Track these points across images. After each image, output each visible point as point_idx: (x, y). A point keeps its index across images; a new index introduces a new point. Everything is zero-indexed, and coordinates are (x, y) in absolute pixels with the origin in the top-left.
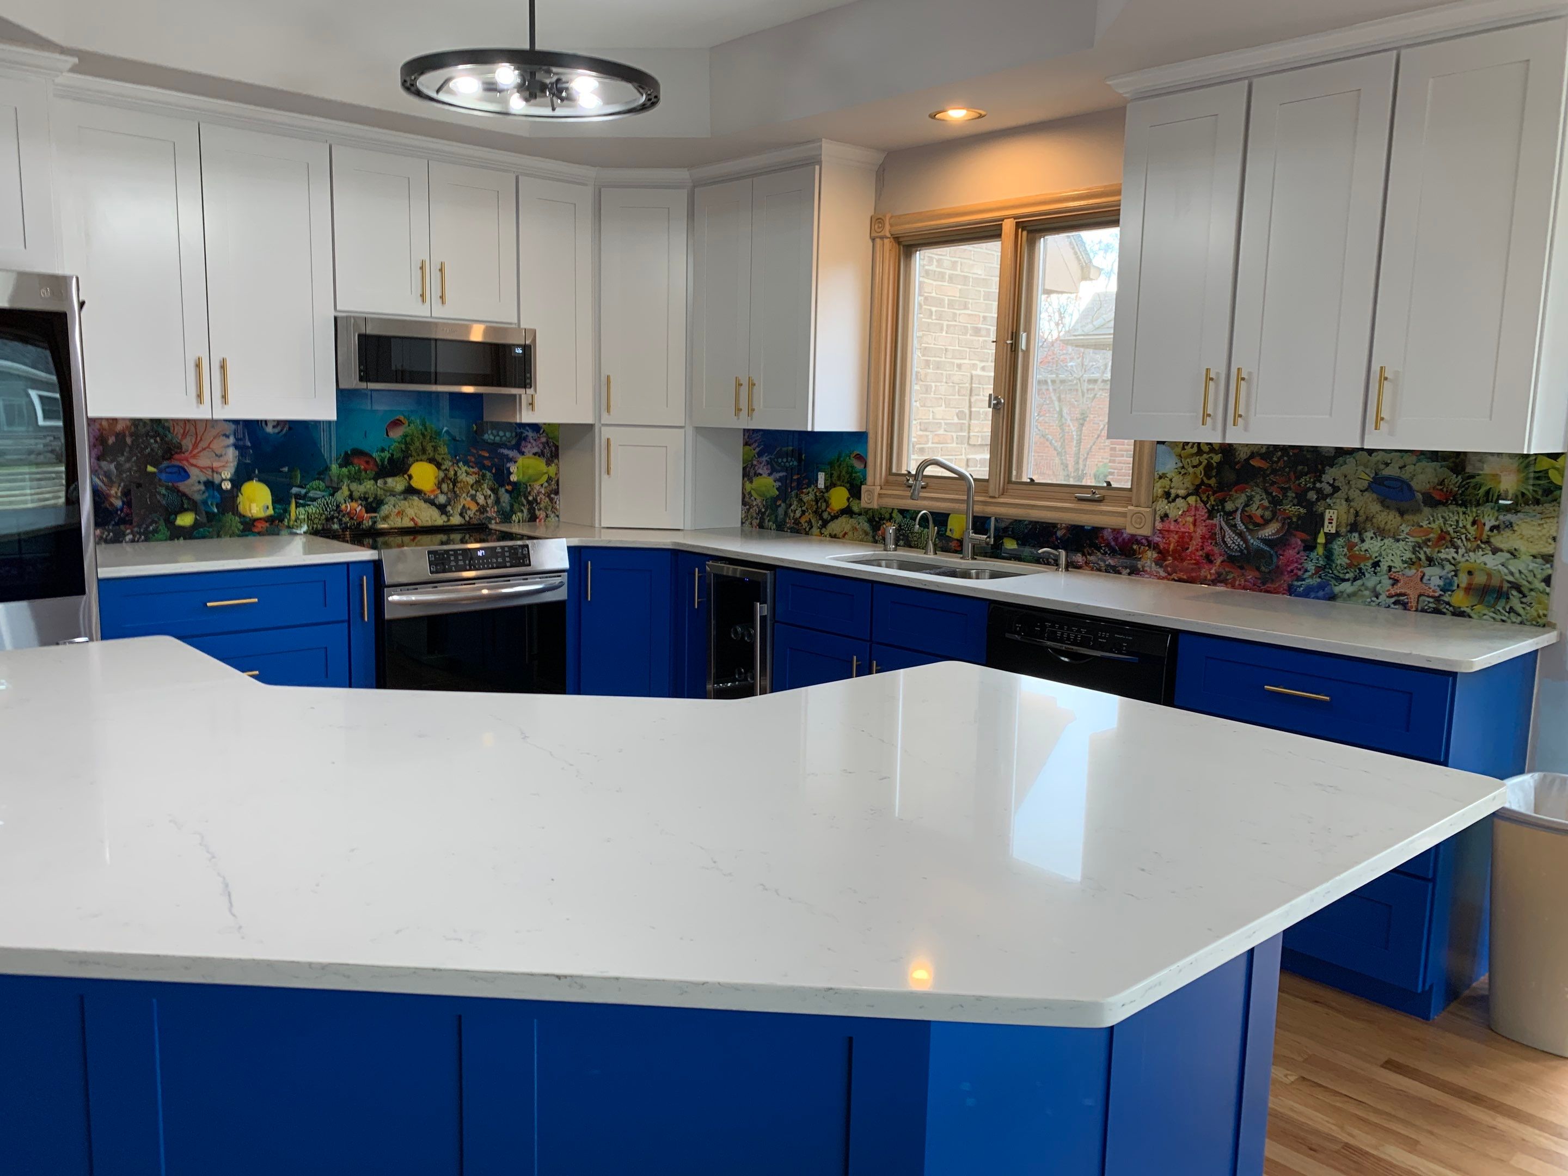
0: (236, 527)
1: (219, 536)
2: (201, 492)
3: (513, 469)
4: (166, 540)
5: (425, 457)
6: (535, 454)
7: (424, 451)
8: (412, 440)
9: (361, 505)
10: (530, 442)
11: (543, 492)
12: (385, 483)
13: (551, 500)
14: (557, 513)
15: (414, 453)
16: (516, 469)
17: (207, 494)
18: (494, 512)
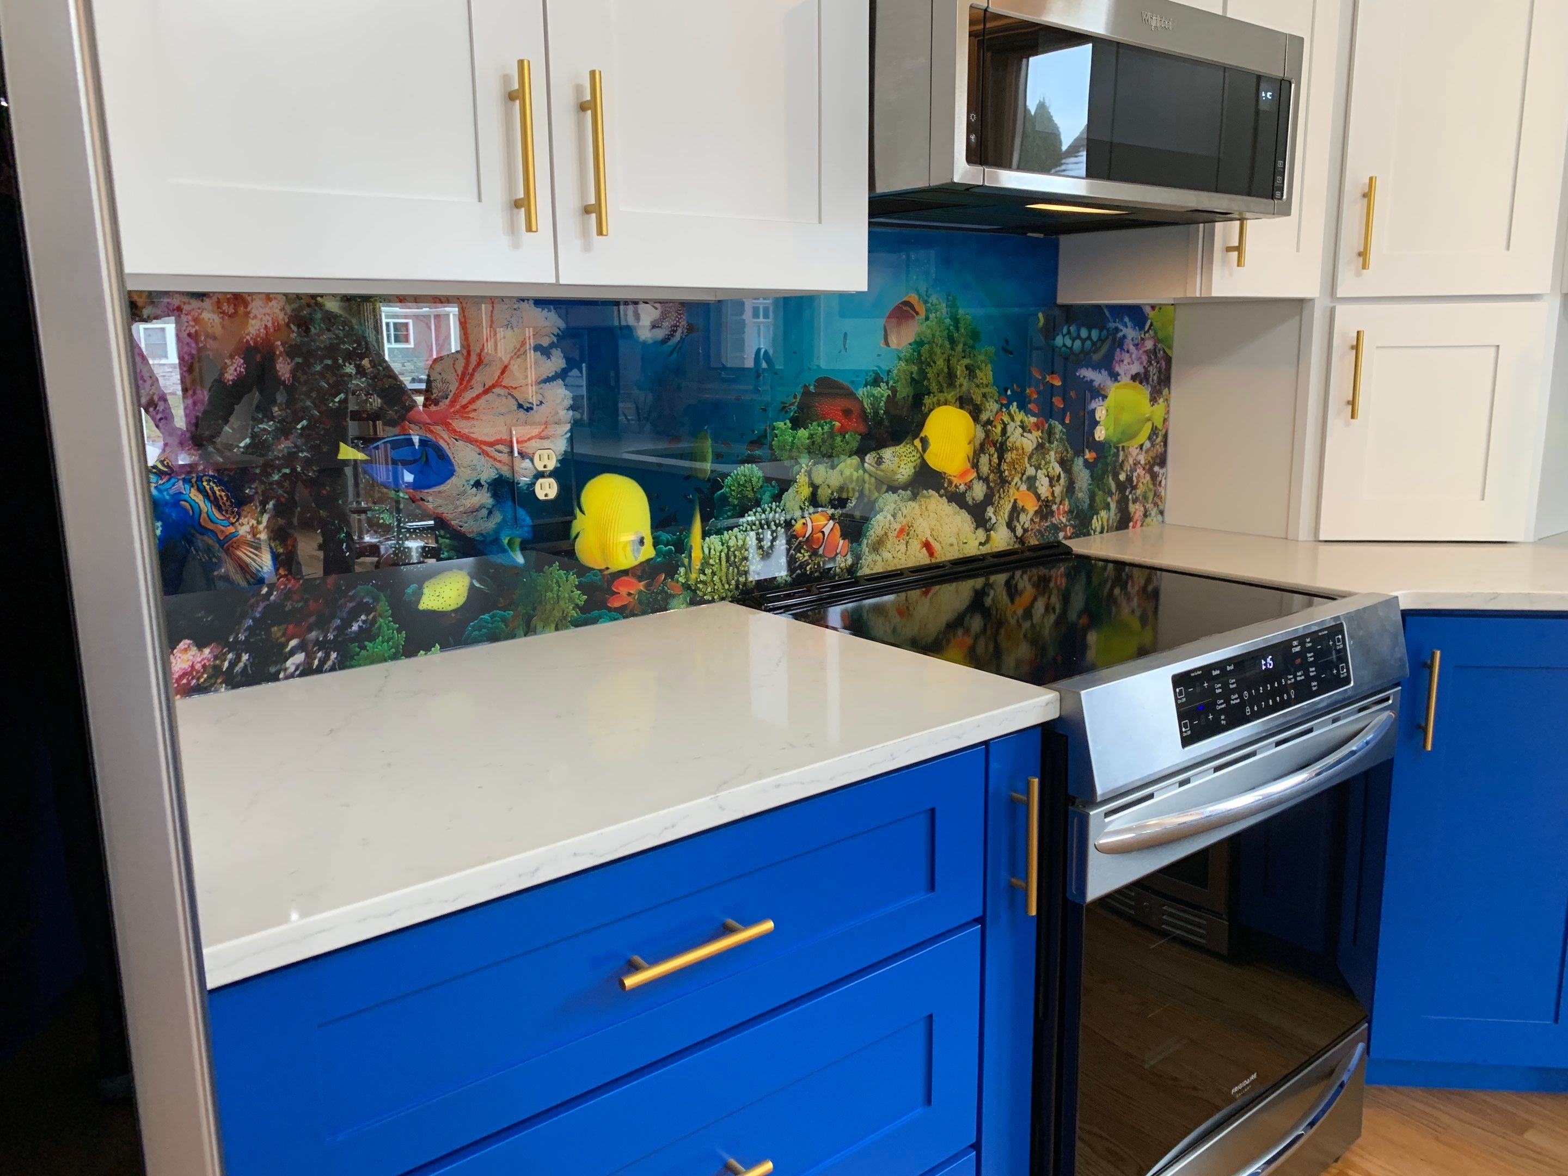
0: (571, 599)
1: (529, 630)
2: (484, 512)
3: (1100, 414)
4: (395, 657)
5: (951, 395)
6: (1134, 378)
7: (951, 377)
8: (931, 352)
9: (832, 517)
10: (1128, 352)
11: (1143, 462)
12: (880, 461)
13: (1154, 476)
14: (1161, 507)
15: (934, 387)
16: (1104, 412)
17: (498, 517)
18: (1065, 512)
